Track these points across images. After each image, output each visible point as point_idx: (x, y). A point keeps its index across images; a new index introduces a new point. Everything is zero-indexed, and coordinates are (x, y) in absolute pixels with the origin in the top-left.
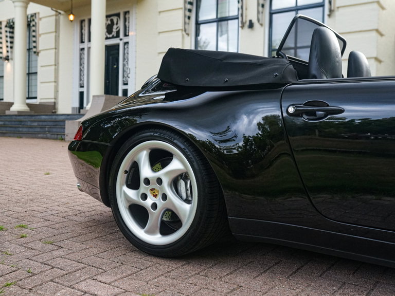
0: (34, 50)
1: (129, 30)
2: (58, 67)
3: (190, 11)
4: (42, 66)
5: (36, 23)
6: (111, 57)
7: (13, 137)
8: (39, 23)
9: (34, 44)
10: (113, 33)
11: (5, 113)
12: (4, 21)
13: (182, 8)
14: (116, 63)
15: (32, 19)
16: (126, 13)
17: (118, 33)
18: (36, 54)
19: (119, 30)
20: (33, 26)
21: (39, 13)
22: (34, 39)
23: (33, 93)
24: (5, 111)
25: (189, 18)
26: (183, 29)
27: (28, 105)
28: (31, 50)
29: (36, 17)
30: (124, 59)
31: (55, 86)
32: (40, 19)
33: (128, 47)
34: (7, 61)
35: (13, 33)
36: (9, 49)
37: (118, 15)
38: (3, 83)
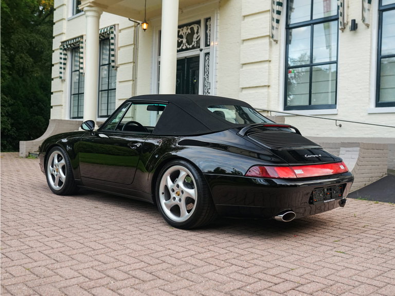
0: (113, 64)
1: (210, 40)
2: (136, 82)
3: (279, 13)
4: (120, 82)
5: (115, 35)
6: (190, 71)
8: (118, 36)
9: (112, 58)
10: (193, 44)
13: (269, 11)
14: (196, 77)
15: (111, 32)
17: (198, 42)
18: (115, 68)
19: (199, 40)
20: (112, 38)
21: (118, 24)
22: (112, 53)
25: (278, 22)
26: (271, 35)
29: (115, 29)
33: (208, 59)
37: (198, 22)
38: (83, 99)
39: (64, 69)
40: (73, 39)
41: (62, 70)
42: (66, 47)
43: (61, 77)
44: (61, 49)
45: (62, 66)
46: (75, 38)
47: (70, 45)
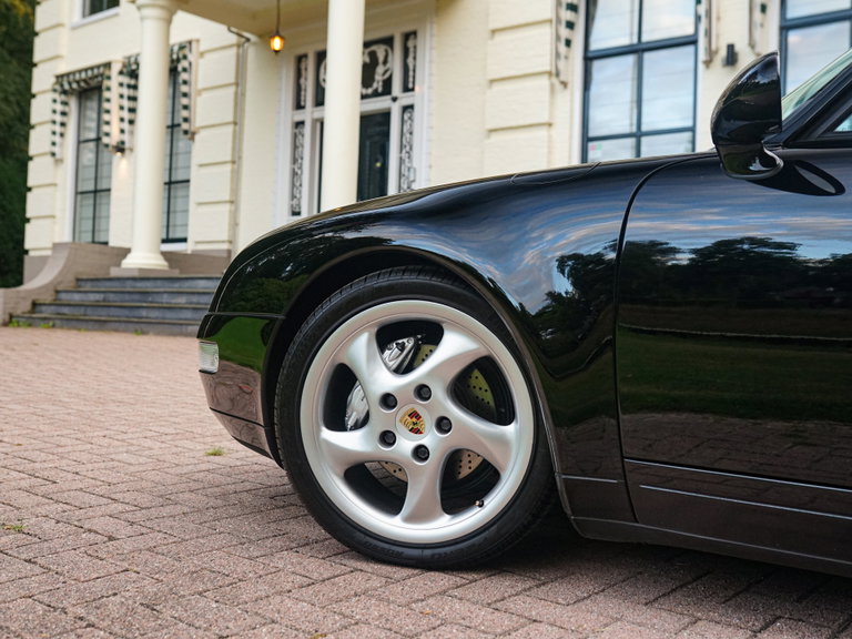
0: (185, 126)
1: (414, 77)
2: (239, 167)
3: (570, 25)
4: (201, 166)
5: (190, 64)
6: (368, 143)
7: (124, 331)
8: (197, 64)
9: (185, 113)
10: (375, 85)
11: (108, 274)
12: (117, 61)
13: (551, 21)
14: (379, 157)
15: (181, 56)
16: (409, 36)
17: (388, 84)
18: (189, 136)
19: (390, 77)
20: (185, 70)
21: (198, 41)
22: (185, 101)
23: (179, 229)
24: (108, 268)
25: (568, 43)
26: (554, 71)
27: (165, 255)
28: (177, 129)
29: (190, 50)
30: (402, 147)
31: (230, 211)
32: (202, 54)
33: (410, 118)
34: (119, 154)
35: (135, 87)
36: (126, 126)
37: (389, 41)
38: (108, 204)
39: (62, 135)
40: (86, 70)
41: (57, 139)
42: (67, 87)
43: (53, 154)
44: (55, 91)
45: (58, 128)
46: (92, 68)
47: (78, 82)
